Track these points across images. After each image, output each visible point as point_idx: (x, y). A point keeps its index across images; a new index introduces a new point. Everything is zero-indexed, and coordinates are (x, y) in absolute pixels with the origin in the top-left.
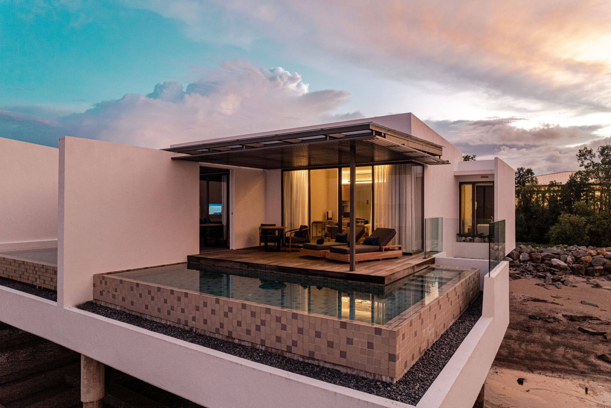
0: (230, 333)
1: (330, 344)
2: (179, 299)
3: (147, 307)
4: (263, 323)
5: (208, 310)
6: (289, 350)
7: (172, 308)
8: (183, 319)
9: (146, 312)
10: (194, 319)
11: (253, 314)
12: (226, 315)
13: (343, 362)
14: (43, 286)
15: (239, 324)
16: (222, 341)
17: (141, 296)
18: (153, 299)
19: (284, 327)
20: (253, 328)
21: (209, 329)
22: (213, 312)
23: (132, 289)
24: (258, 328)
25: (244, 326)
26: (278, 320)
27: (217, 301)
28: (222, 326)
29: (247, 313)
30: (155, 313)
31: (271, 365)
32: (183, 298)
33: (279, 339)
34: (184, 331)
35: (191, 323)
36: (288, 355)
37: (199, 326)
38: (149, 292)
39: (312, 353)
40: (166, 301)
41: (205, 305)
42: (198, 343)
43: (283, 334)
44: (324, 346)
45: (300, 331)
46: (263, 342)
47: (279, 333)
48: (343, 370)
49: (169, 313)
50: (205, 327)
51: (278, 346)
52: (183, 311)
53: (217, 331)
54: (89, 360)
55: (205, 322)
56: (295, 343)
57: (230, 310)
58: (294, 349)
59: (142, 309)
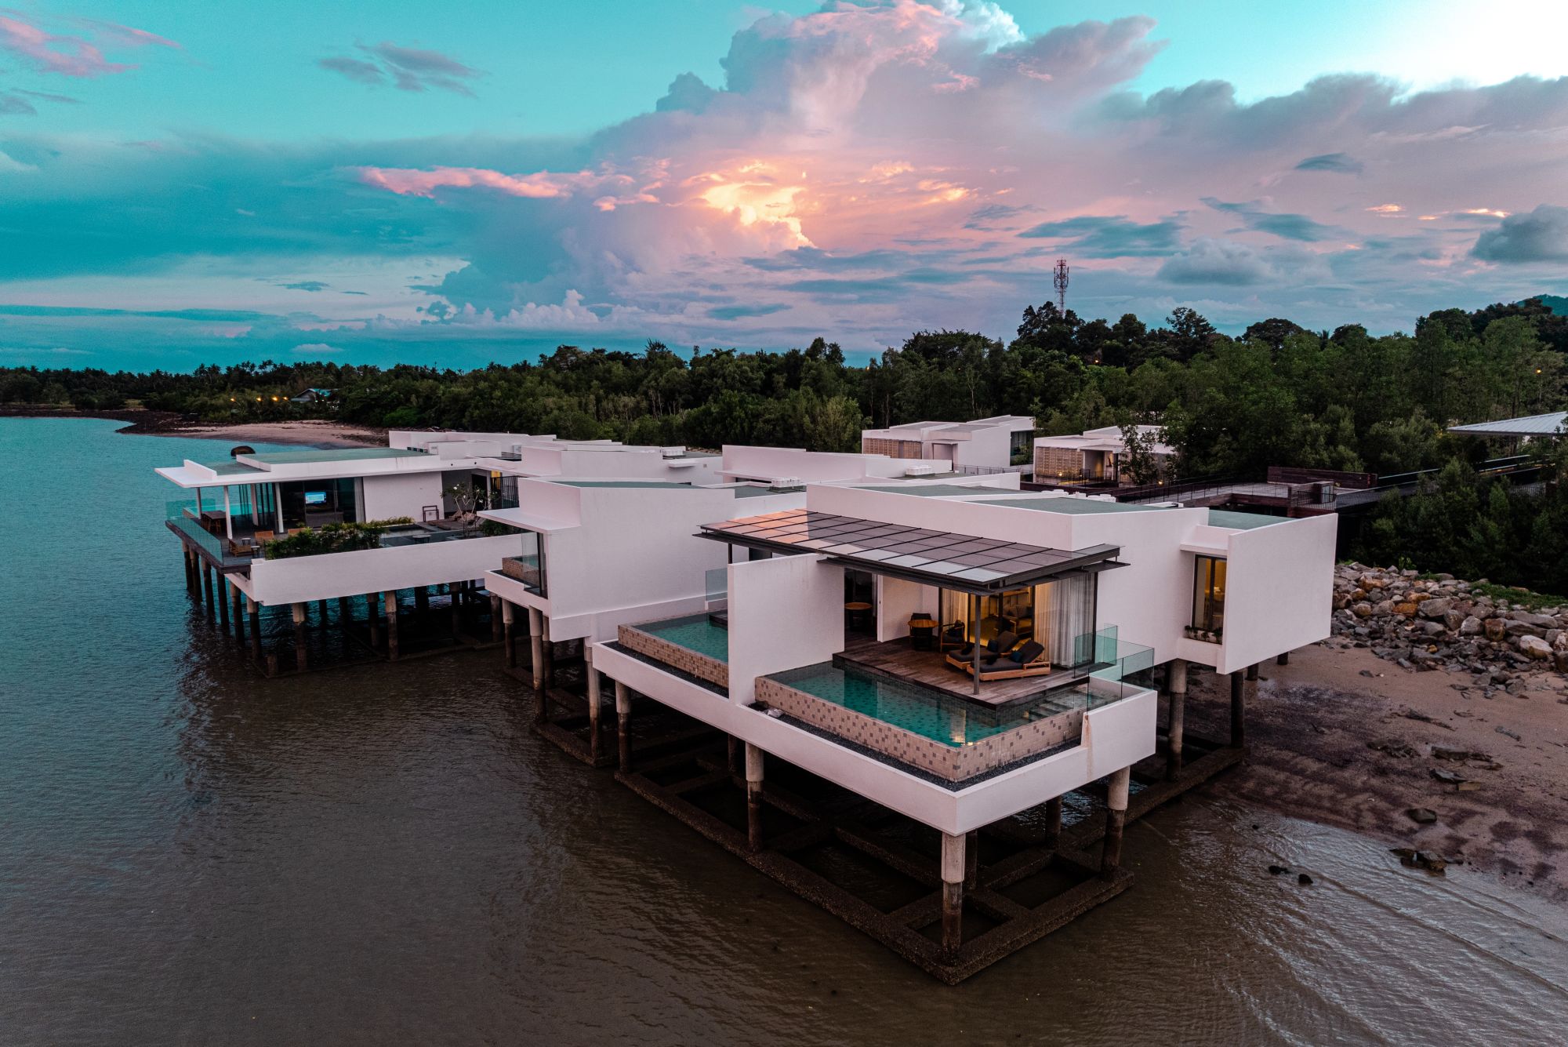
0: (865, 740)
1: (924, 756)
2: (829, 711)
3: (803, 712)
4: (887, 737)
5: (850, 724)
6: (902, 757)
7: (824, 717)
8: (832, 726)
9: (803, 716)
10: (840, 727)
11: (880, 730)
12: (863, 728)
13: (930, 767)
14: (702, 676)
15: (871, 735)
16: (860, 746)
17: (798, 703)
18: (809, 707)
19: (899, 741)
20: (880, 739)
21: (851, 735)
22: (854, 724)
23: (791, 696)
24: (883, 740)
25: (875, 738)
26: (896, 736)
27: (857, 717)
28: (860, 735)
29: (876, 728)
30: (810, 718)
31: (889, 764)
32: (832, 711)
33: (896, 749)
34: (833, 735)
35: (838, 730)
36: (901, 759)
37: (844, 732)
38: (806, 702)
39: (914, 760)
40: (819, 711)
41: (848, 718)
42: (844, 745)
43: (898, 746)
44: (921, 756)
45: (908, 745)
46: (886, 750)
47: (896, 744)
48: (931, 772)
49: (821, 720)
50: (848, 734)
51: (895, 753)
52: (832, 720)
53: (857, 738)
54: (753, 747)
55: (848, 730)
56: (905, 752)
57: (866, 724)
58: (904, 756)
59: (800, 714)
